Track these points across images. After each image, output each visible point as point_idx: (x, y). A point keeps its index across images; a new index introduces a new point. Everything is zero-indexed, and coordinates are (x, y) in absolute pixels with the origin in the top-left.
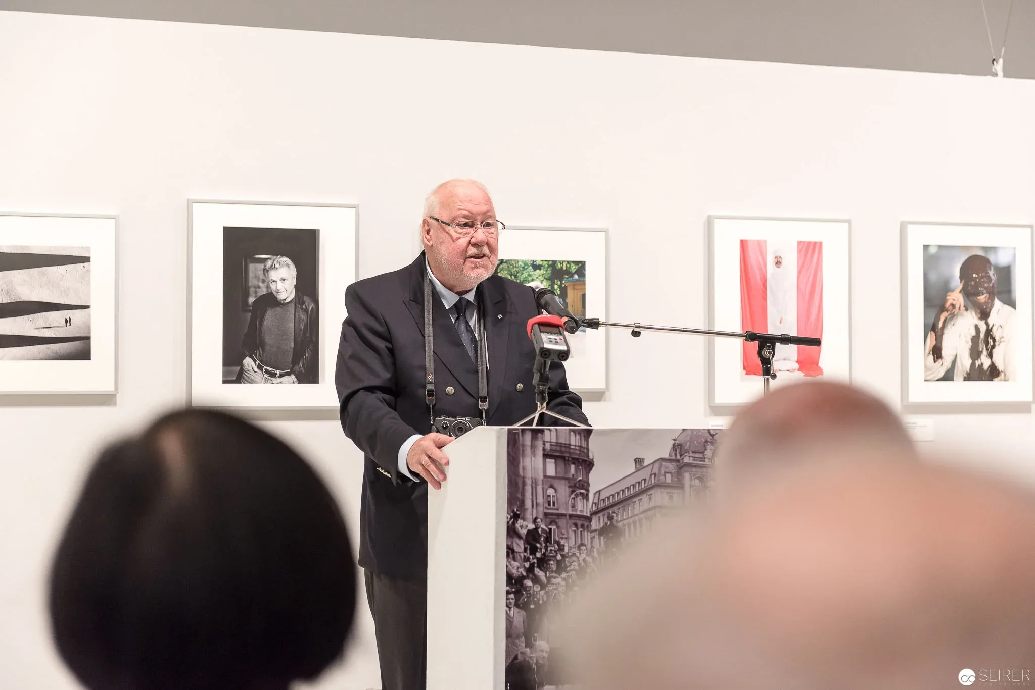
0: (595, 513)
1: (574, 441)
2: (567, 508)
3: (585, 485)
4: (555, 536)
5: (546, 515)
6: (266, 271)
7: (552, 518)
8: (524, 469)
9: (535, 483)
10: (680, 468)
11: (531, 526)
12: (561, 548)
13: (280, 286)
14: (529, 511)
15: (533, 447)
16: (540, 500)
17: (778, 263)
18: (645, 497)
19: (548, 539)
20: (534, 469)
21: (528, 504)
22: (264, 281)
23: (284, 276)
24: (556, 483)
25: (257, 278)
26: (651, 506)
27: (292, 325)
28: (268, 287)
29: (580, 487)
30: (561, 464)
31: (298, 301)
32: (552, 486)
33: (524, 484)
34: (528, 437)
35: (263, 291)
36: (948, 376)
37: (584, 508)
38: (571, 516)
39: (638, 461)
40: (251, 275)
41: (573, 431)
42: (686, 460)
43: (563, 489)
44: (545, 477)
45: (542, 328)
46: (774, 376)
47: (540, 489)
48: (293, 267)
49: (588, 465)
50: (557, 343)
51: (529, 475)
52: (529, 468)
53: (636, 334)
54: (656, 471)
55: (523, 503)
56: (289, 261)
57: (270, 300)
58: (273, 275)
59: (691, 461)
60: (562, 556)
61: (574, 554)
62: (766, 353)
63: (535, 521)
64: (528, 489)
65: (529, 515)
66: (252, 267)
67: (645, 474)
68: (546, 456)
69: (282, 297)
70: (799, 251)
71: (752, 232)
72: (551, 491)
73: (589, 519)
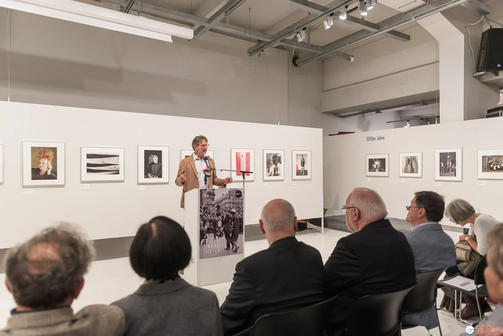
0: (215, 204)
1: (212, 191)
2: (211, 203)
3: (214, 199)
4: (208, 208)
5: (207, 204)
6: (152, 158)
7: (208, 205)
8: (203, 196)
9: (205, 199)
10: (230, 195)
11: (204, 206)
12: (209, 210)
13: (155, 160)
14: (204, 204)
15: (205, 192)
16: (206, 202)
17: (242, 156)
18: (224, 201)
19: (207, 209)
20: (205, 196)
21: (204, 202)
22: (152, 160)
23: (155, 159)
24: (209, 199)
25: (151, 159)
26: (225, 202)
27: (157, 168)
28: (153, 161)
29: (213, 199)
30: (210, 195)
31: (158, 163)
32: (208, 199)
33: (203, 199)
34: (204, 191)
35: (152, 162)
36: (270, 175)
37: (213, 203)
38: (211, 204)
39: (223, 194)
40: (149, 159)
41: (212, 189)
42: (231, 194)
43: (210, 200)
44: (207, 197)
45: (206, 171)
46: (245, 179)
47: (206, 199)
48: (157, 157)
49: (214, 195)
50: (208, 174)
51: (204, 197)
52: (204, 196)
53: (221, 171)
54: (226, 196)
55: (203, 202)
56: (157, 156)
57: (153, 163)
58: (154, 159)
59: (232, 194)
60: (210, 211)
61: (212, 211)
62: (244, 174)
63: (205, 205)
64: (204, 200)
65: (204, 205)
66: (149, 157)
67: (224, 196)
68: (207, 194)
69: (155, 163)
70: (246, 154)
71: (238, 151)
72: (208, 200)
73: (215, 205)
